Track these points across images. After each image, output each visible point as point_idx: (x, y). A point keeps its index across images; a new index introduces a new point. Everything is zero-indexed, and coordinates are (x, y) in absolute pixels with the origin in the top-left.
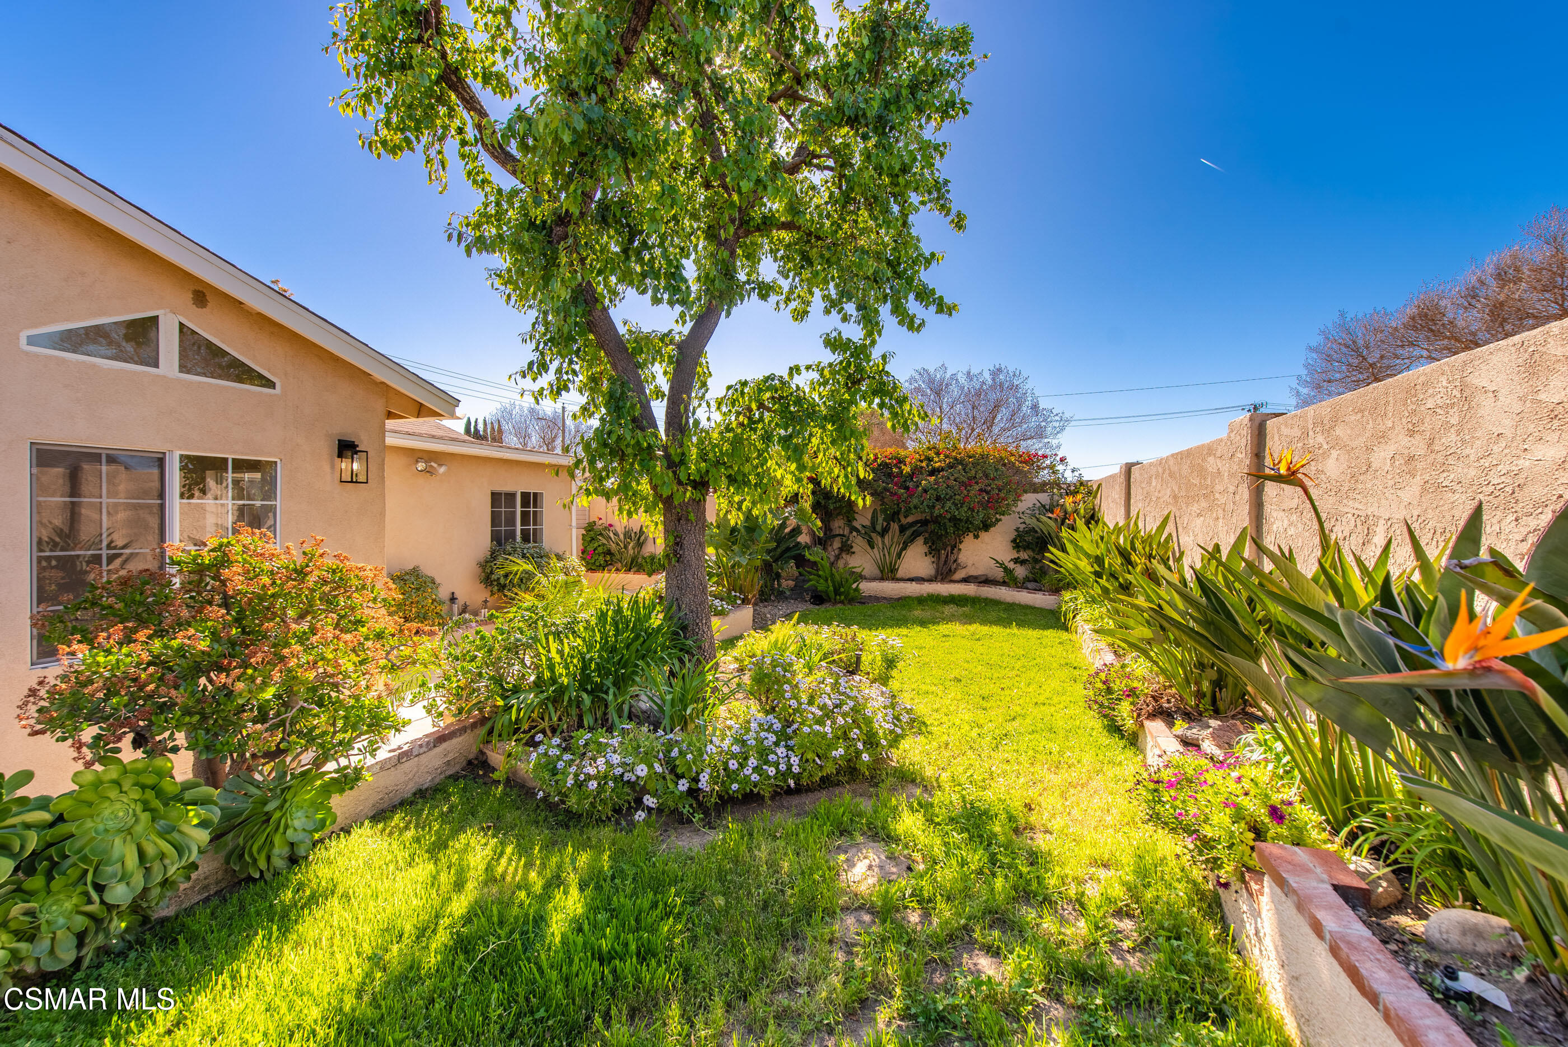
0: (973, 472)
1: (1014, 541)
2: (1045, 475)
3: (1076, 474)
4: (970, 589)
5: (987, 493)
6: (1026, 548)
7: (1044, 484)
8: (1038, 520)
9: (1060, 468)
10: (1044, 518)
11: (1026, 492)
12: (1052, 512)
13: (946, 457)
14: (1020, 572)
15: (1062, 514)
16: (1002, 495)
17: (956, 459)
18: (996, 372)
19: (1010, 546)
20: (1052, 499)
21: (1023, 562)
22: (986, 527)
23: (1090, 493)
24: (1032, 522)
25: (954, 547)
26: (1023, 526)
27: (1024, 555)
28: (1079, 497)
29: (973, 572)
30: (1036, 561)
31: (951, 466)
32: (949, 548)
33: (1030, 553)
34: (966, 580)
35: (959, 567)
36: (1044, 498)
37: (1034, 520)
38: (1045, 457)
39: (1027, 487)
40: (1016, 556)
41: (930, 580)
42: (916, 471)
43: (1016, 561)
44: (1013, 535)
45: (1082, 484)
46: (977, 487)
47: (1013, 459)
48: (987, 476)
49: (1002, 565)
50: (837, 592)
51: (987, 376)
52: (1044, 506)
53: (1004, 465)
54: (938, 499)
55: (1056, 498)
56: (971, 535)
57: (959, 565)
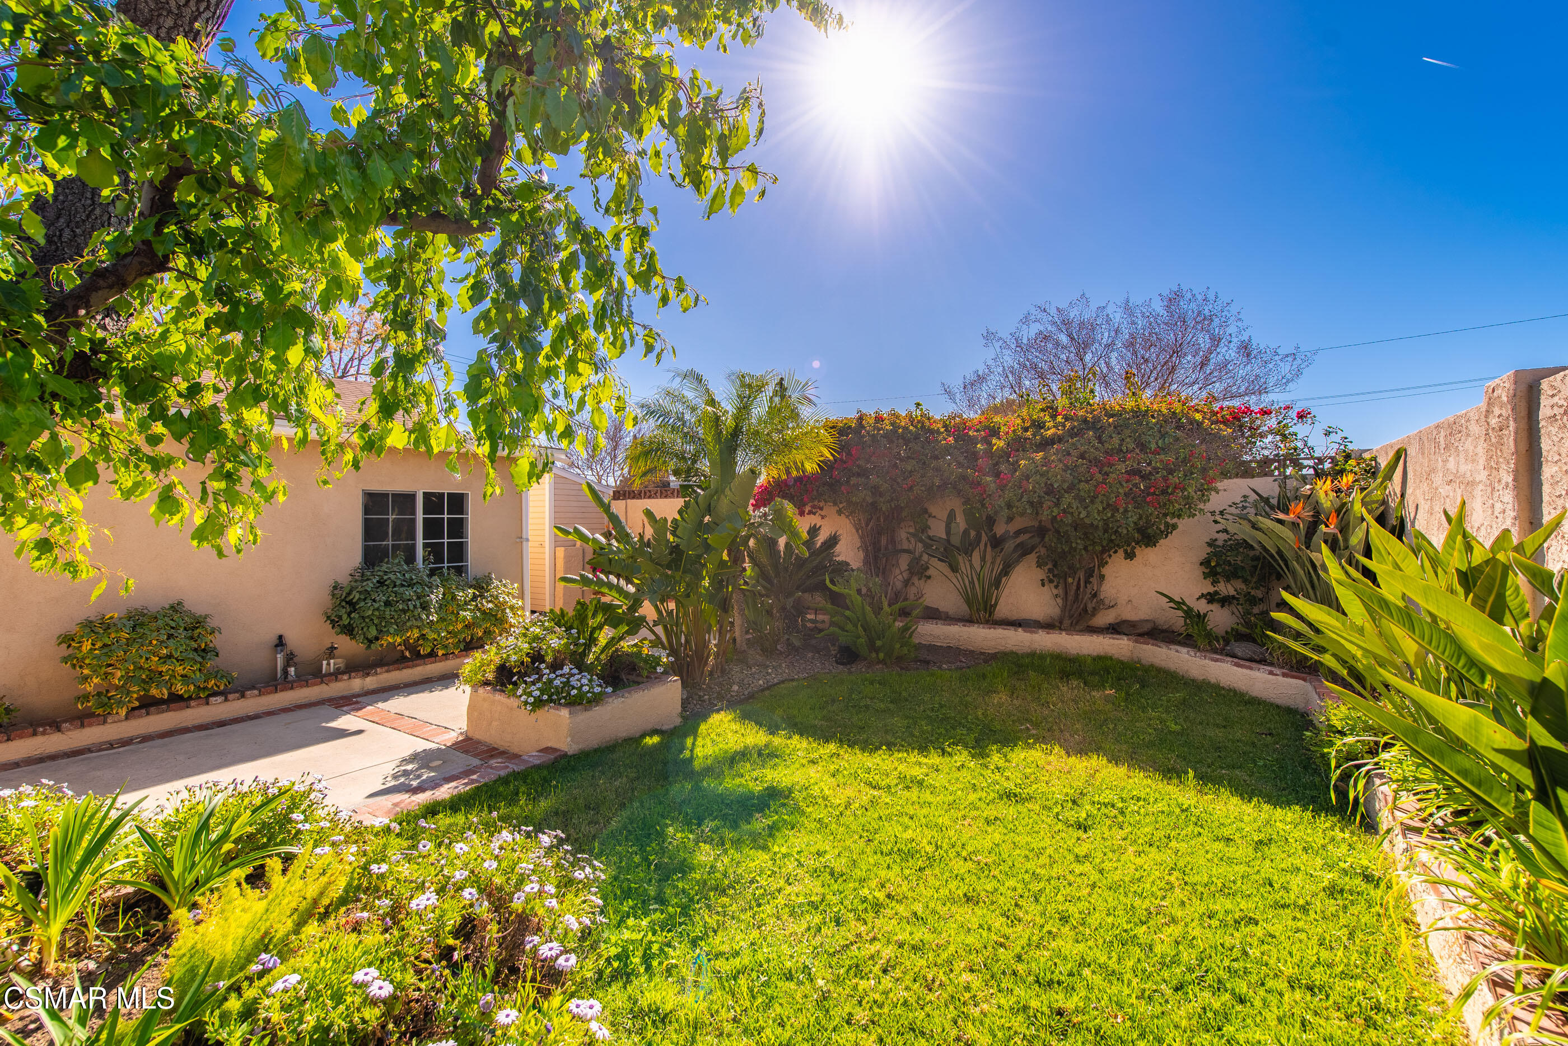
0: (1116, 440)
1: (1205, 563)
2: (1266, 446)
3: (1336, 438)
4: (1120, 647)
5: (1144, 477)
6: (1231, 575)
7: (1266, 462)
8: (1254, 526)
9: (1301, 430)
10: (1266, 523)
11: (1225, 475)
12: (1286, 511)
13: (1066, 418)
14: (1220, 619)
15: (1307, 514)
16: (1174, 480)
17: (1085, 421)
18: (1173, 300)
19: (1198, 571)
20: (1283, 485)
21: (1224, 601)
22: (1149, 539)
23: (1372, 472)
24: (1242, 531)
25: (1090, 574)
26: (1223, 536)
27: (1226, 589)
28: (1347, 479)
29: (1129, 614)
30: (1253, 601)
31: (1073, 433)
32: (1081, 575)
33: (1240, 585)
34: (1115, 629)
35: (1100, 604)
36: (1267, 486)
37: (1247, 527)
38: (1266, 412)
39: (1230, 466)
40: (1211, 589)
41: (1049, 626)
42: (1018, 445)
43: (1211, 598)
44: (1204, 552)
45: (1348, 457)
46: (1122, 467)
47: (1198, 417)
48: (1143, 447)
49: (1179, 604)
50: (872, 647)
51: (1158, 307)
52: (1266, 501)
53: (1179, 427)
54: (1050, 491)
55: (1292, 484)
56: (1121, 552)
57: (1101, 602)
